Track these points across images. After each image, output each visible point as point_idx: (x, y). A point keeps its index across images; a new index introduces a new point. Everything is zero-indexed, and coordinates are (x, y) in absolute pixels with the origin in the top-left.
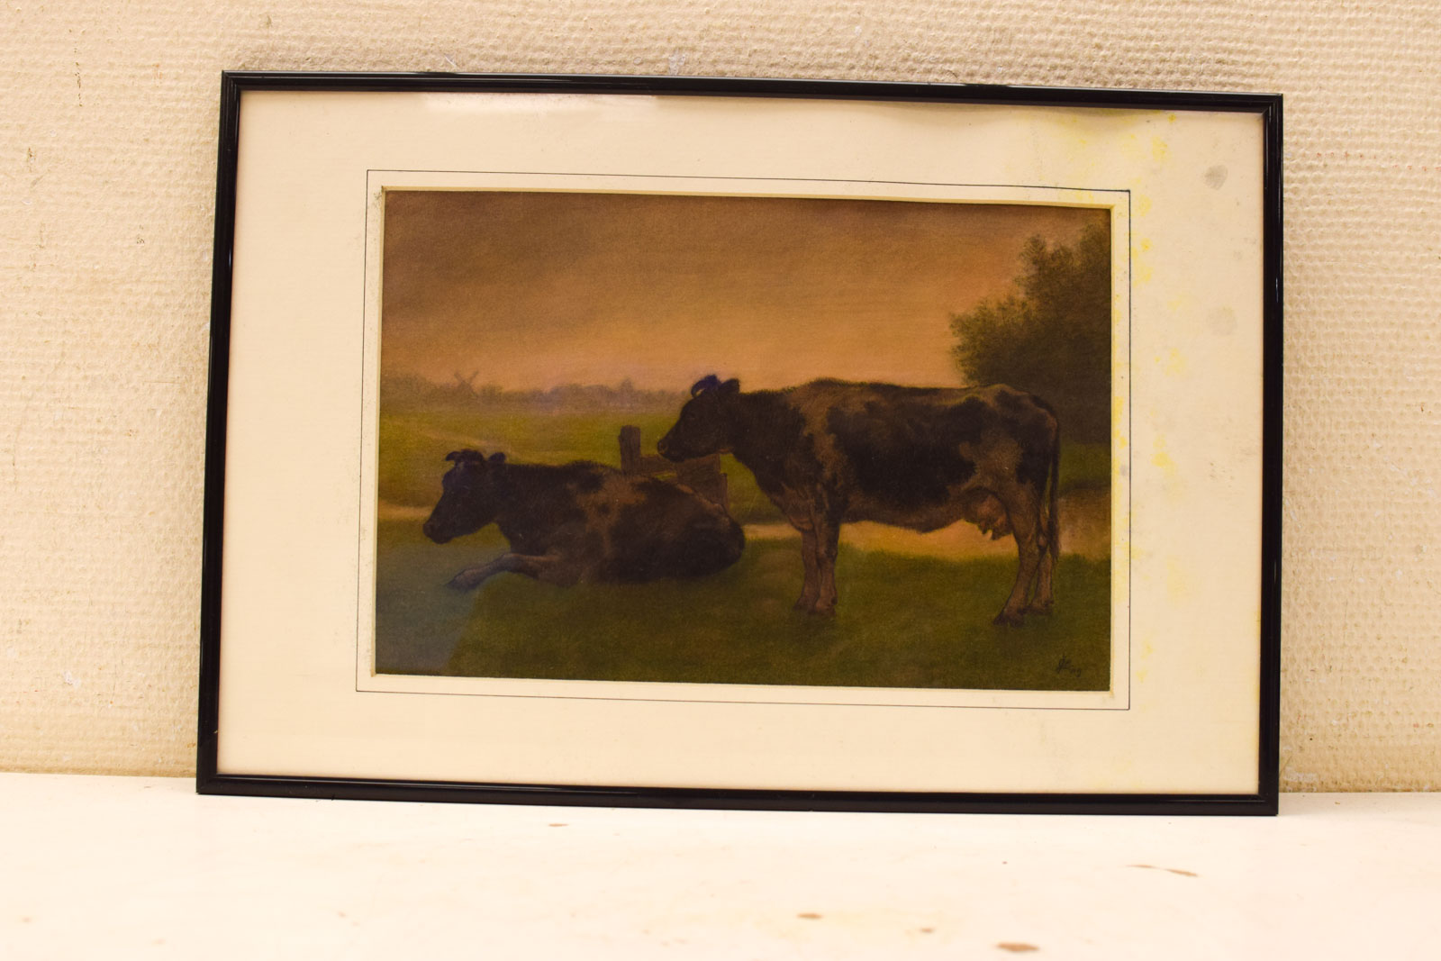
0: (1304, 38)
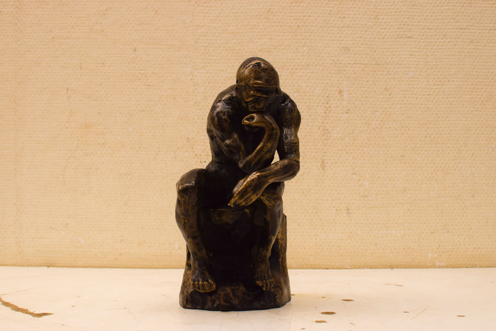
0: (435, 47)
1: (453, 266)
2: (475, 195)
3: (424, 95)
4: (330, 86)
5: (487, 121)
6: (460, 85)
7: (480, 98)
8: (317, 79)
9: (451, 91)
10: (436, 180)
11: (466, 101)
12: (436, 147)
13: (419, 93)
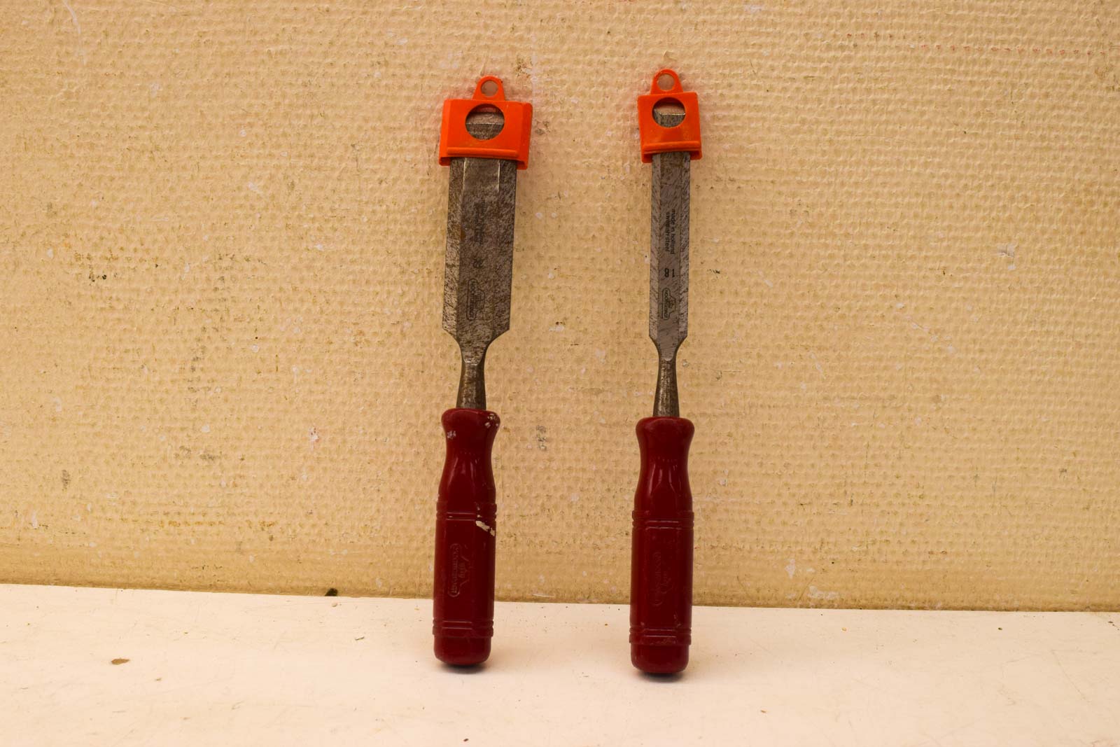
1: (863, 602)
2: (943, 397)
3: (793, 79)
4: (487, 47)
5: (994, 167)
6: (913, 50)
7: (978, 94)
8: (445, 23)
9: (883, 70)
10: (820, 348)
11: (930, 102)
12: (826, 246)
13: (775, 73)
